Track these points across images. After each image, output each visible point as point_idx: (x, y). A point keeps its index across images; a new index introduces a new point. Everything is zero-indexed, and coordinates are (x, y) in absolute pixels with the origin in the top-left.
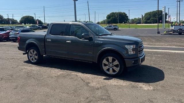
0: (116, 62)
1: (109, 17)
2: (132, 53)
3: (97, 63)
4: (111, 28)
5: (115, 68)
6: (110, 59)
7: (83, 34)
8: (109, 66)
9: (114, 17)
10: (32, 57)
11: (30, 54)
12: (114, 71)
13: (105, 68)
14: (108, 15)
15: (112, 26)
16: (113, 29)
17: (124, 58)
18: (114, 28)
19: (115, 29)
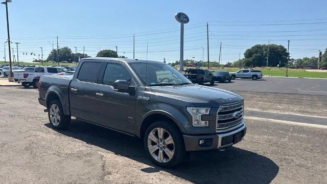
0: (170, 140)
1: (249, 54)
2: (203, 123)
3: (139, 137)
4: (247, 75)
5: (167, 150)
6: (161, 131)
7: (117, 81)
8: (159, 146)
9: (259, 54)
10: (54, 118)
11: (52, 113)
12: (165, 156)
13: (152, 149)
14: (249, 50)
15: (248, 71)
16: (250, 78)
17: (183, 134)
18: (253, 76)
19: (256, 78)
